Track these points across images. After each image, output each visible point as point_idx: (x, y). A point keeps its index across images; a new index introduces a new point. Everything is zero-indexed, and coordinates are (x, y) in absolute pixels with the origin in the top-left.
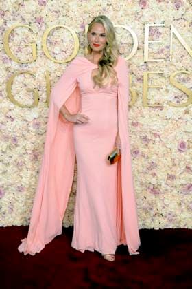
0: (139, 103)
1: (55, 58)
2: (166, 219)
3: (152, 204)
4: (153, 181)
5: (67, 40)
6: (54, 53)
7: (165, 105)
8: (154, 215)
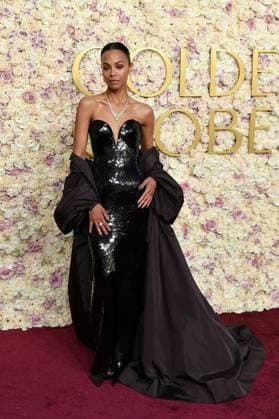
0: (244, 149)
1: (139, 90)
2: (270, 297)
3: (254, 280)
4: (256, 249)
5: (156, 66)
6: (138, 84)
7: (274, 151)
8: (256, 293)
